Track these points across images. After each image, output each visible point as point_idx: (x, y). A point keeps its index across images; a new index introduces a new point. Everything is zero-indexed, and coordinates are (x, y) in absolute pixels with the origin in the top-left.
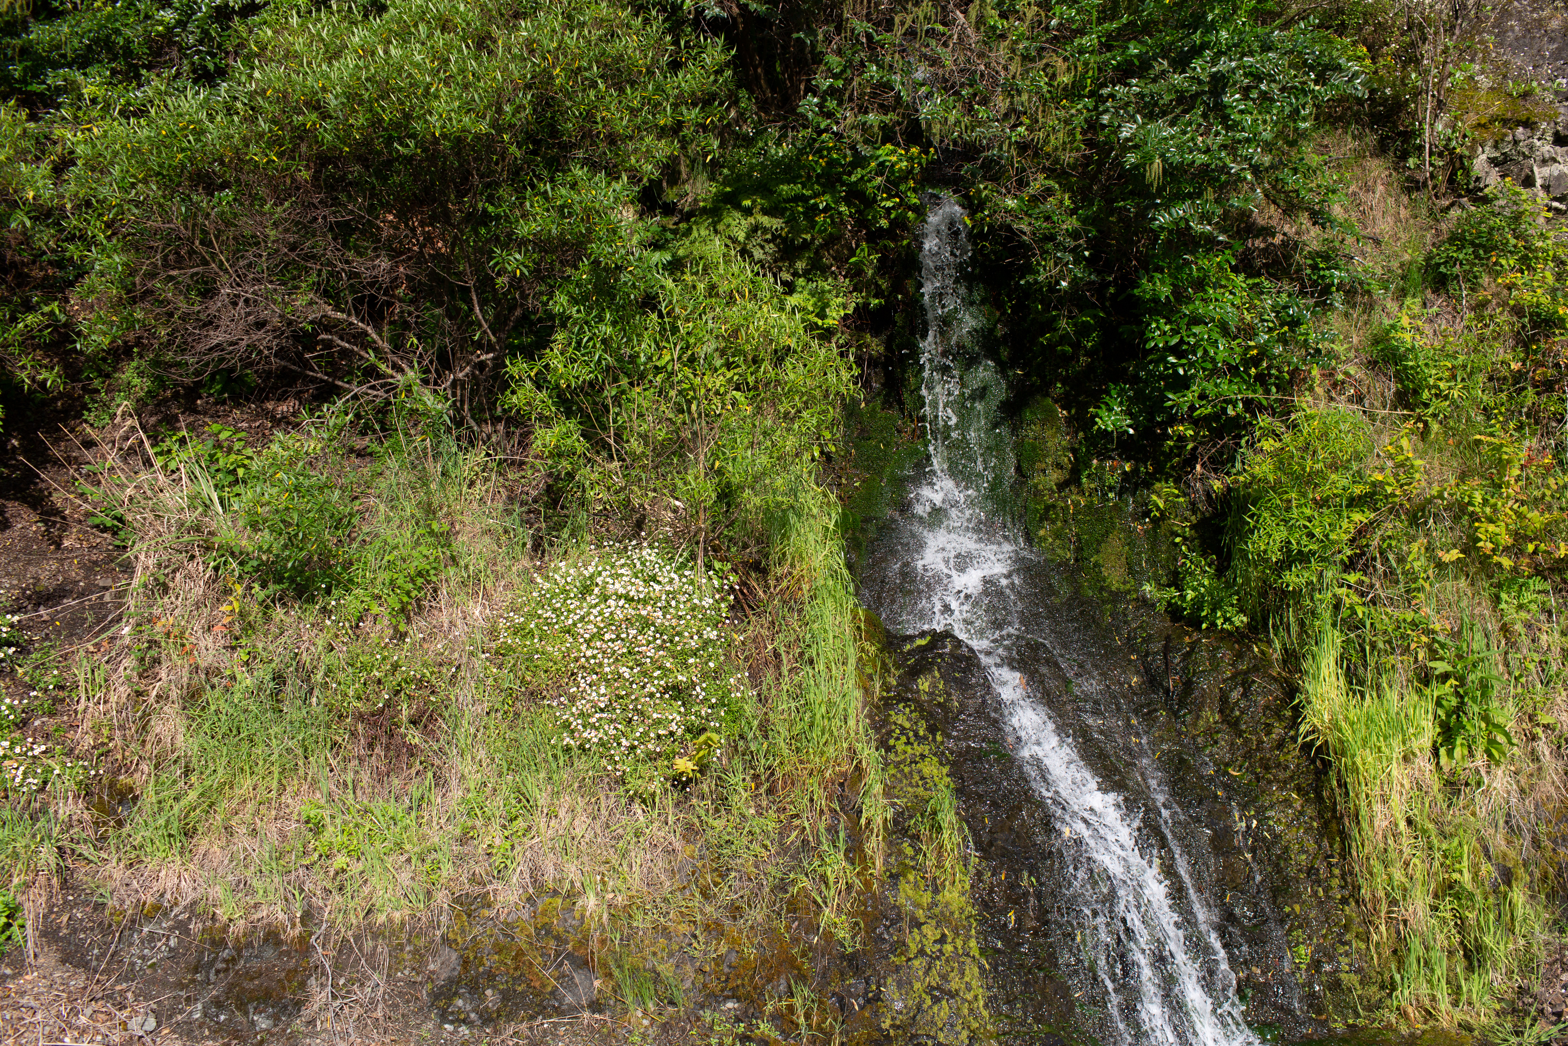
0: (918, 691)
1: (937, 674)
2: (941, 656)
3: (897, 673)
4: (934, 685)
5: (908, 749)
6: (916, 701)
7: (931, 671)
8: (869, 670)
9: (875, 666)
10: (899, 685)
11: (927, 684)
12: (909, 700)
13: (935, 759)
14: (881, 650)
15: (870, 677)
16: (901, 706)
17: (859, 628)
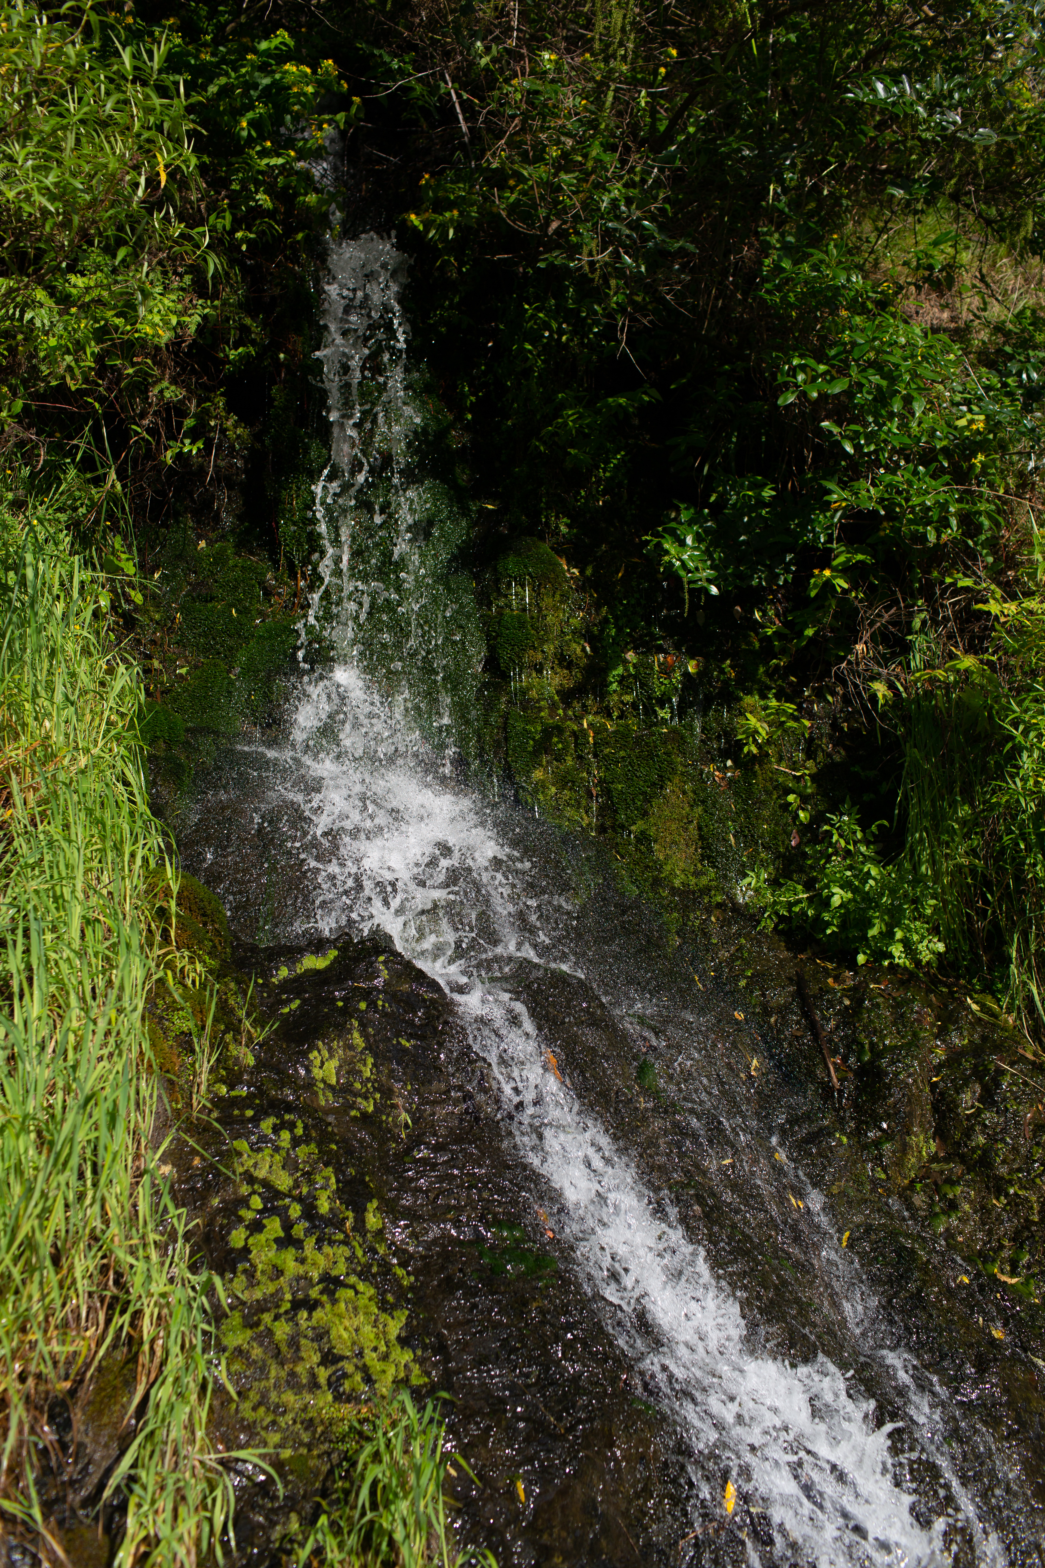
0: (310, 1084)
1: (357, 1039)
2: (368, 994)
3: (259, 1035)
4: (350, 1069)
5: (289, 1260)
6: (308, 1111)
7: (342, 1031)
8: (183, 1022)
9: (200, 1011)
10: (261, 1064)
11: (332, 1065)
12: (289, 1108)
13: (367, 1290)
14: (219, 975)
15: (186, 1043)
16: (267, 1125)
17: (162, 913)
